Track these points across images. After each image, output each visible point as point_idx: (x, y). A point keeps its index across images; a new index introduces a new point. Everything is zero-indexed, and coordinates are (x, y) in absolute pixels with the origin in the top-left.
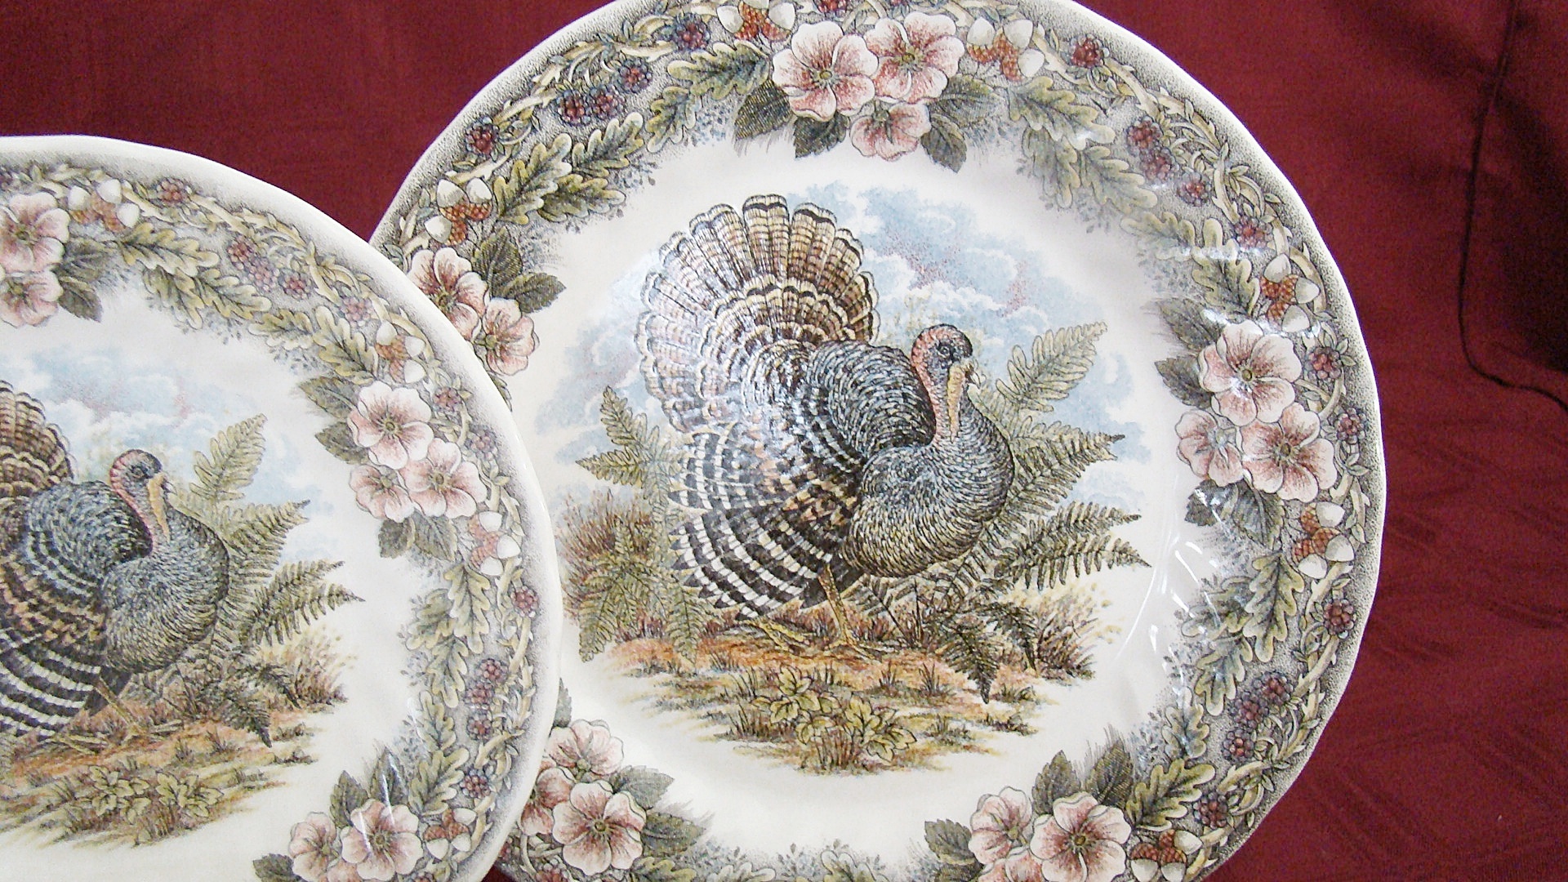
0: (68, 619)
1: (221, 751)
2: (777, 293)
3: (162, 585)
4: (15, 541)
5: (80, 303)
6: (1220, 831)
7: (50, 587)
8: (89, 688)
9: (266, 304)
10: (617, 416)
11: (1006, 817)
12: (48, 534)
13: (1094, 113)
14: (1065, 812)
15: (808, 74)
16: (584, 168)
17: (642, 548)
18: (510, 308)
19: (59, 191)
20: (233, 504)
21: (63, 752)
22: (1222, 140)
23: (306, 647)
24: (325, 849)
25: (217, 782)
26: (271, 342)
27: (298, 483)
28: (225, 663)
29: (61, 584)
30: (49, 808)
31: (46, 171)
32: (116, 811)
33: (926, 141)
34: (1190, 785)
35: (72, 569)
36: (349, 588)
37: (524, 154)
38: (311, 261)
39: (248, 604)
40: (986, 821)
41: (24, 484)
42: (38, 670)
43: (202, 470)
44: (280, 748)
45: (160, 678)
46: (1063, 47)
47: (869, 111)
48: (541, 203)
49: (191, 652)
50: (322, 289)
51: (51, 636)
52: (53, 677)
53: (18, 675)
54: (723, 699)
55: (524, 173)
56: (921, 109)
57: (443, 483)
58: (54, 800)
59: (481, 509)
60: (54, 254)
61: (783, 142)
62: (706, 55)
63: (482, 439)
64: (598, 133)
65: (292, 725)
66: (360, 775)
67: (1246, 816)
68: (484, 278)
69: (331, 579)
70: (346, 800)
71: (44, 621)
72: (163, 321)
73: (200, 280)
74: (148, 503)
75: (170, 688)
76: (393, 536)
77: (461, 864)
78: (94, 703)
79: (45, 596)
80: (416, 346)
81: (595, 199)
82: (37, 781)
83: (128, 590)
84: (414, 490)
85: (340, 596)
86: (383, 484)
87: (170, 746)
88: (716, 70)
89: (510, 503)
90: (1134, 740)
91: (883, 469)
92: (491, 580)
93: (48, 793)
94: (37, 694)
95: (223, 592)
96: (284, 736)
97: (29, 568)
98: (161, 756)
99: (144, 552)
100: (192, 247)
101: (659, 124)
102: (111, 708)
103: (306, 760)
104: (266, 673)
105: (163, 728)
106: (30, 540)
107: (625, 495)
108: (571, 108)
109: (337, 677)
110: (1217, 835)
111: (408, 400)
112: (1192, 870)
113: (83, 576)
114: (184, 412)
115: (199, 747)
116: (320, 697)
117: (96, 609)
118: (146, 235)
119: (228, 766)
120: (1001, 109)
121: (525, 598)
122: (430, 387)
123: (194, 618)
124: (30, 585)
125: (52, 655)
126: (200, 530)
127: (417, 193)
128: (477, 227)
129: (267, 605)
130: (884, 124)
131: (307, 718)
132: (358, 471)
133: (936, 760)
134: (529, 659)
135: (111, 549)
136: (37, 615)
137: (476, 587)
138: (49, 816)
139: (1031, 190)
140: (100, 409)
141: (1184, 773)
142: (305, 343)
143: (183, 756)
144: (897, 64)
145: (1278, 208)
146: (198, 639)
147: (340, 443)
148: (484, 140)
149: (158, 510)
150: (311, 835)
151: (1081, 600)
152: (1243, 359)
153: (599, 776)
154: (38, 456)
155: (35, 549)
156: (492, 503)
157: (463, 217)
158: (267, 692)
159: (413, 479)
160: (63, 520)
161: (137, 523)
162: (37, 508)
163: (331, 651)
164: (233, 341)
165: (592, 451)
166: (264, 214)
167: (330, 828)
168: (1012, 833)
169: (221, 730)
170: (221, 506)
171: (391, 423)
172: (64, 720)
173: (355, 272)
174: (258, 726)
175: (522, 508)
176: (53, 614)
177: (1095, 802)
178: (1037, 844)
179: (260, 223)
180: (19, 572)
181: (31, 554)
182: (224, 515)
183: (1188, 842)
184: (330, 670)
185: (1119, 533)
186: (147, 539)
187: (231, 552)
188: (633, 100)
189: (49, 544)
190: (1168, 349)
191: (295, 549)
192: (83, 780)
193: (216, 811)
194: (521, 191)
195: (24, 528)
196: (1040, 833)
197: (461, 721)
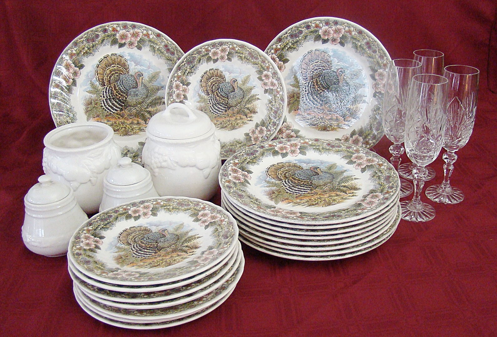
0: (224, 100)
1: (241, 119)
2: (319, 63)
3: (236, 96)
4: (218, 89)
5: (229, 59)
6: (375, 140)
7: (222, 95)
8: (225, 109)
9: (253, 61)
10: (296, 79)
11: (346, 138)
12: (222, 89)
13: (361, 40)
14: (354, 137)
15: (324, 33)
16: (293, 44)
17: (298, 97)
18: (282, 63)
19: (229, 46)
20: (246, 86)
21: (221, 117)
22: (378, 44)
23: (253, 105)
24: (254, 132)
25: (240, 123)
26: (253, 65)
27: (254, 84)
28: (243, 107)
29: (223, 95)
30: (218, 125)
31: (228, 43)
32: (227, 126)
33: (339, 42)
34: (371, 134)
35: (225, 93)
36: (260, 98)
37: (285, 42)
38: (259, 56)
39: (247, 99)
40: (343, 138)
41: (220, 82)
42: (219, 106)
43: (242, 81)
44: (249, 119)
45: (234, 108)
46: (357, 31)
47: (332, 38)
48: (287, 49)
49: (239, 105)
50: (260, 59)
51: (221, 102)
52: (221, 107)
53: (217, 107)
54: (308, 119)
55: (285, 45)
56: (339, 38)
57: (273, 84)
58: (219, 124)
59: (277, 88)
60: (227, 53)
61: (321, 42)
62: (310, 30)
63: (278, 79)
64: (295, 40)
65: (250, 116)
66: (259, 123)
67: (378, 138)
68: (279, 59)
69: (257, 97)
70: (257, 126)
71: (221, 100)
72: (240, 62)
73: (245, 57)
74: (235, 85)
75: (236, 110)
76: (266, 91)
77: (271, 135)
78: (226, 111)
79: (221, 96)
80: (271, 67)
81: (295, 48)
82: (217, 121)
83: (232, 96)
84: (269, 85)
85: (258, 99)
86: (265, 84)
87: (235, 117)
88: (312, 32)
89: (281, 87)
90: (364, 127)
91: (332, 88)
92: (278, 97)
93: (218, 123)
94: (219, 109)
95: (243, 98)
96: (249, 117)
97: (219, 93)
98: (233, 119)
99: (234, 92)
100: (244, 53)
101: (303, 39)
102: (228, 112)
103: (252, 121)
104: (248, 109)
105: (234, 115)
106: (220, 89)
107: (296, 90)
108: (292, 36)
109: (257, 110)
110: (374, 141)
111: (270, 74)
112: (371, 146)
113: (226, 94)
114: (240, 74)
115: (238, 118)
116: (255, 112)
117: (227, 99)
118: (239, 51)
119: (242, 121)
120: (349, 39)
121: (283, 100)
122: (272, 72)
123: (240, 101)
124: (219, 95)
125: (221, 104)
126: (241, 89)
127: (270, 47)
128: (278, 51)
129: (249, 99)
130: (334, 40)
131: (253, 115)
132: (262, 82)
133: (337, 130)
134: (282, 108)
135: (230, 91)
136: (220, 99)
137: (276, 98)
138: (218, 126)
139: (354, 50)
140: (230, 73)
141: (370, 132)
142: (257, 66)
143: (236, 119)
144: (336, 32)
145: (385, 54)
146: (240, 103)
147: (260, 79)
148: (280, 40)
149: (236, 86)
150: (252, 130)
151: (358, 108)
152: (380, 74)
153: (290, 130)
154: (222, 78)
155: (220, 90)
156: (279, 87)
157: (276, 50)
158: (248, 111)
159: (269, 84)
160: (224, 87)
161: (233, 87)
162: (221, 85)
163: (256, 106)
164: (248, 65)
165: (292, 83)
166: (253, 49)
167: (255, 130)
168: (347, 140)
169: (242, 116)
170: (244, 86)
171: (267, 76)
172: (222, 113)
173: (264, 57)
174: (246, 116)
175: (283, 88)
176: (222, 99)
177: (358, 136)
178: (350, 142)
179: (253, 51)
180: (218, 93)
181: (220, 91)
182: (244, 87)
183: (370, 142)
184: (256, 109)
185: (364, 98)
186: (234, 89)
187: (245, 92)
188: (300, 36)
189: (222, 90)
190: (371, 73)
191: (253, 92)
192: (223, 121)
193: (240, 127)
194: (284, 47)
195: (219, 87)
196: (351, 140)
197: (273, 116)
